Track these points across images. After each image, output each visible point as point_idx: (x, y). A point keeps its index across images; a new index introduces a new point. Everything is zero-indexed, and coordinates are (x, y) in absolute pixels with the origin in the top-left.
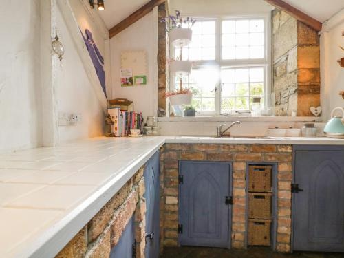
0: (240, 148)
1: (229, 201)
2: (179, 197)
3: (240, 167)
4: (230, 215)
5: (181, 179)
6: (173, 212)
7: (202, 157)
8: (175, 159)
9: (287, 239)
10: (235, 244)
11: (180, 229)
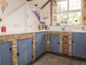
0: (61, 32)
1: (59, 43)
2: (50, 42)
3: (61, 36)
4: (59, 46)
5: (50, 38)
6: (49, 45)
7: (54, 34)
8: (49, 34)
9: (71, 53)
10: (60, 52)
11: (50, 48)
